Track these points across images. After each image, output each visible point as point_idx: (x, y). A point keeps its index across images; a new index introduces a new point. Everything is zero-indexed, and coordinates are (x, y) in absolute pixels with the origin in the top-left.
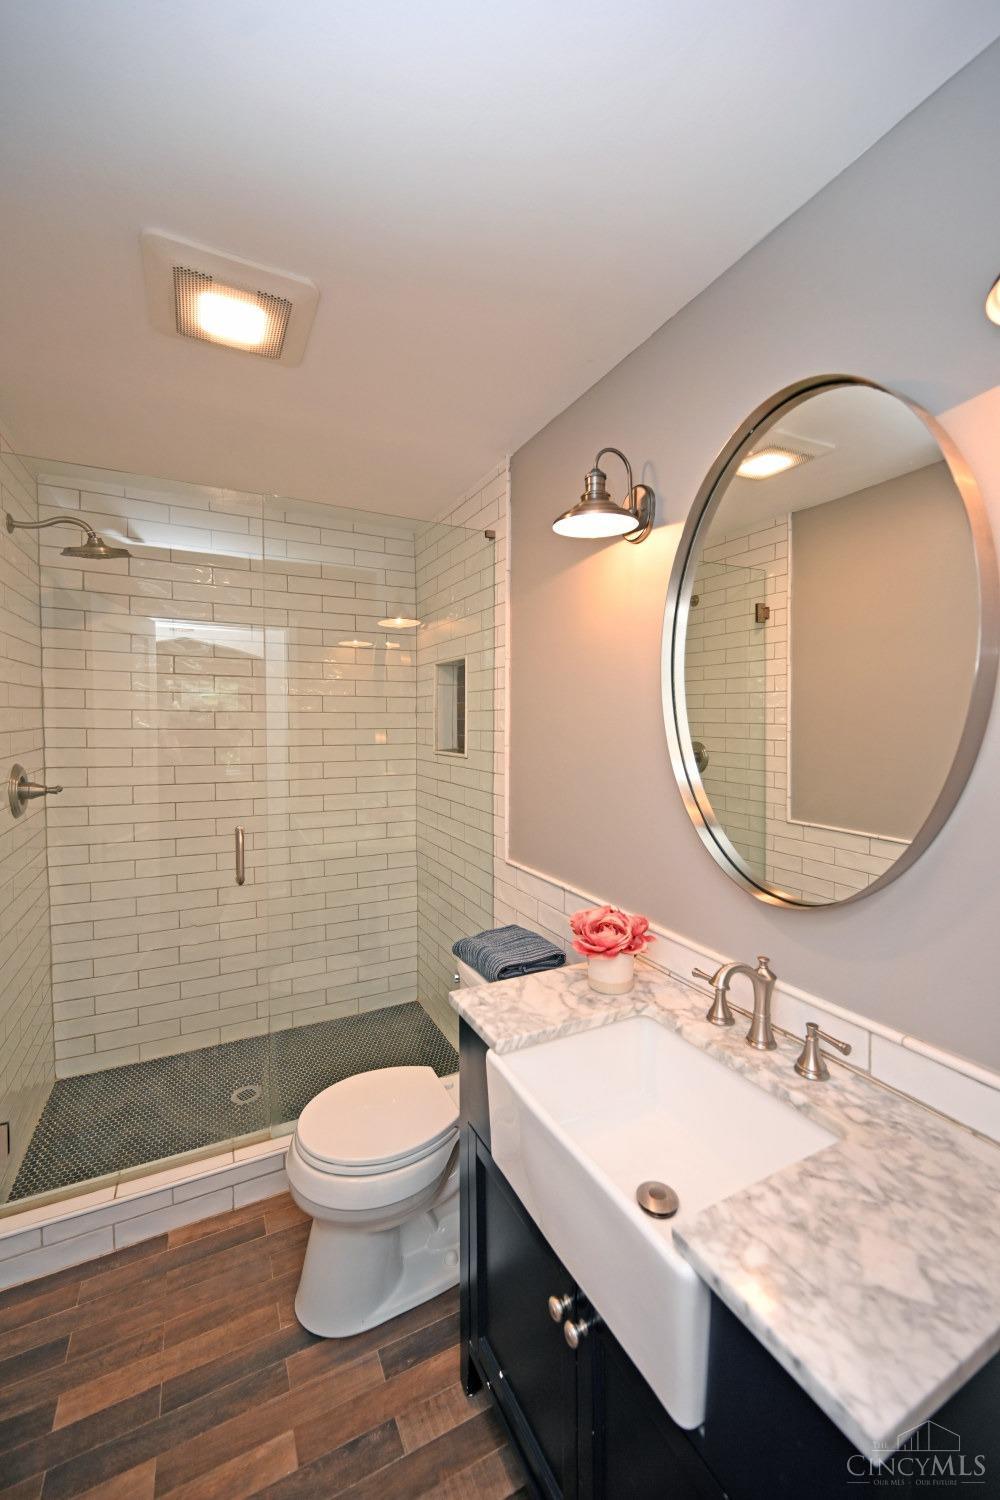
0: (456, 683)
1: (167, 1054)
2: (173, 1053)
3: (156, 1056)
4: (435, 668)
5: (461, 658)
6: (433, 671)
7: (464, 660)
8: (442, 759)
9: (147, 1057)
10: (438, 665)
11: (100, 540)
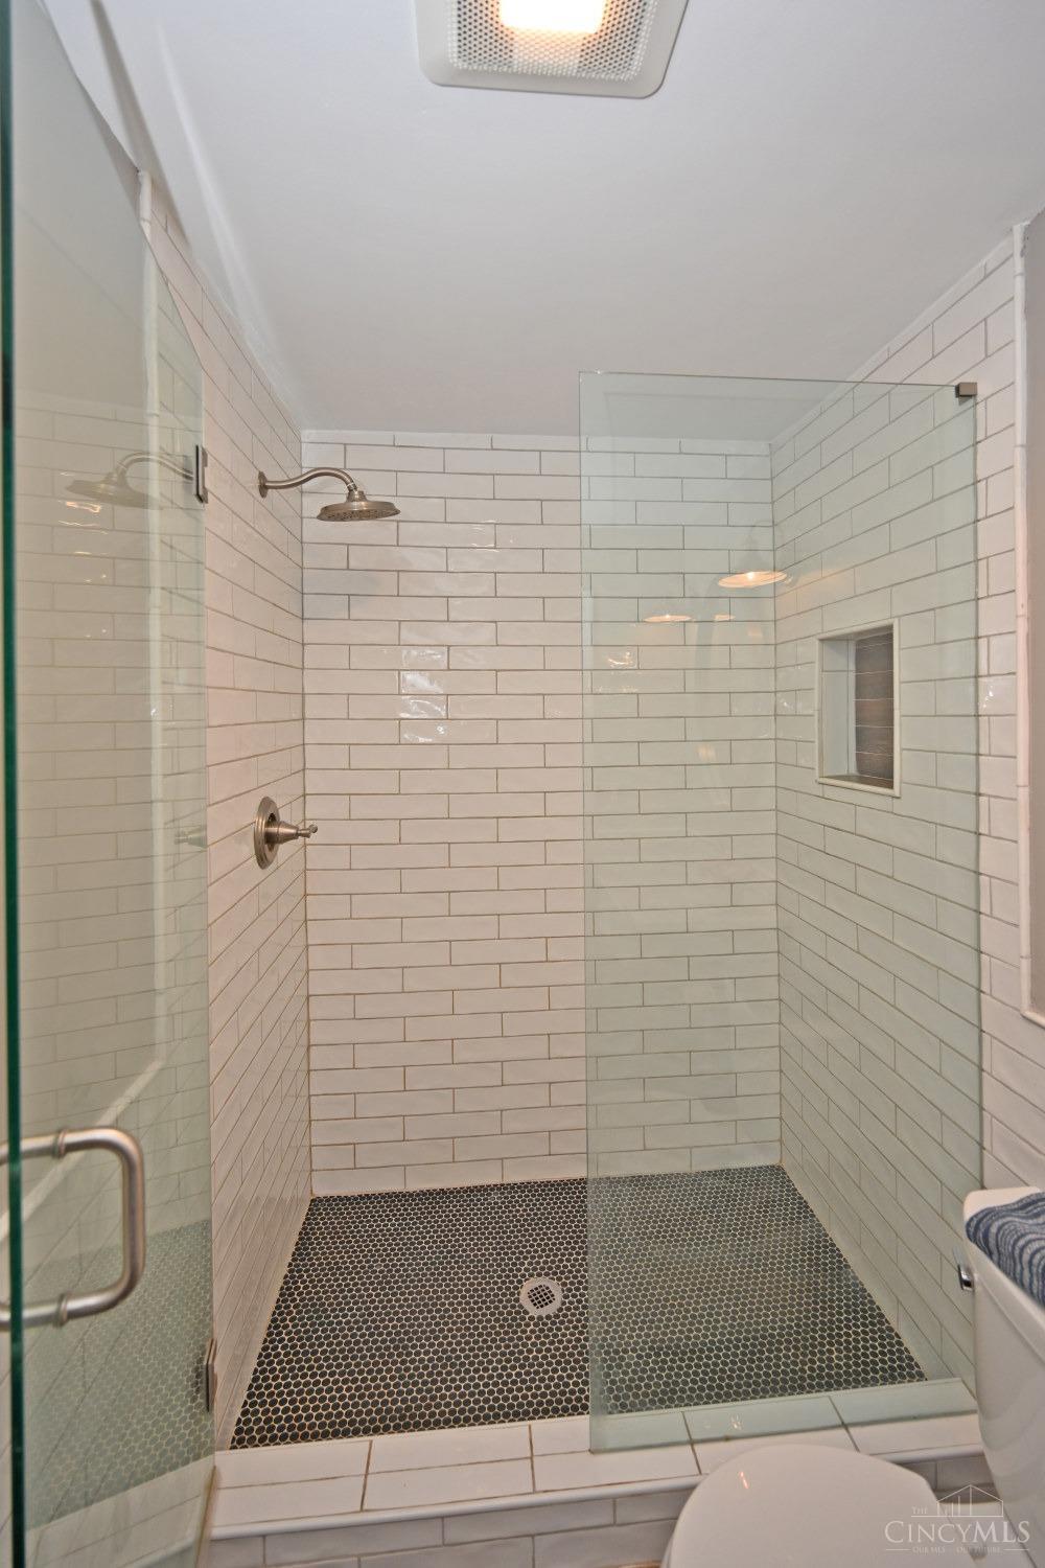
0: (852, 667)
1: (437, 1186)
2: (445, 1186)
3: (425, 1187)
4: (817, 642)
5: (886, 623)
6: (813, 650)
7: (890, 627)
8: (829, 792)
9: (414, 1186)
10: (822, 640)
11: (361, 493)
